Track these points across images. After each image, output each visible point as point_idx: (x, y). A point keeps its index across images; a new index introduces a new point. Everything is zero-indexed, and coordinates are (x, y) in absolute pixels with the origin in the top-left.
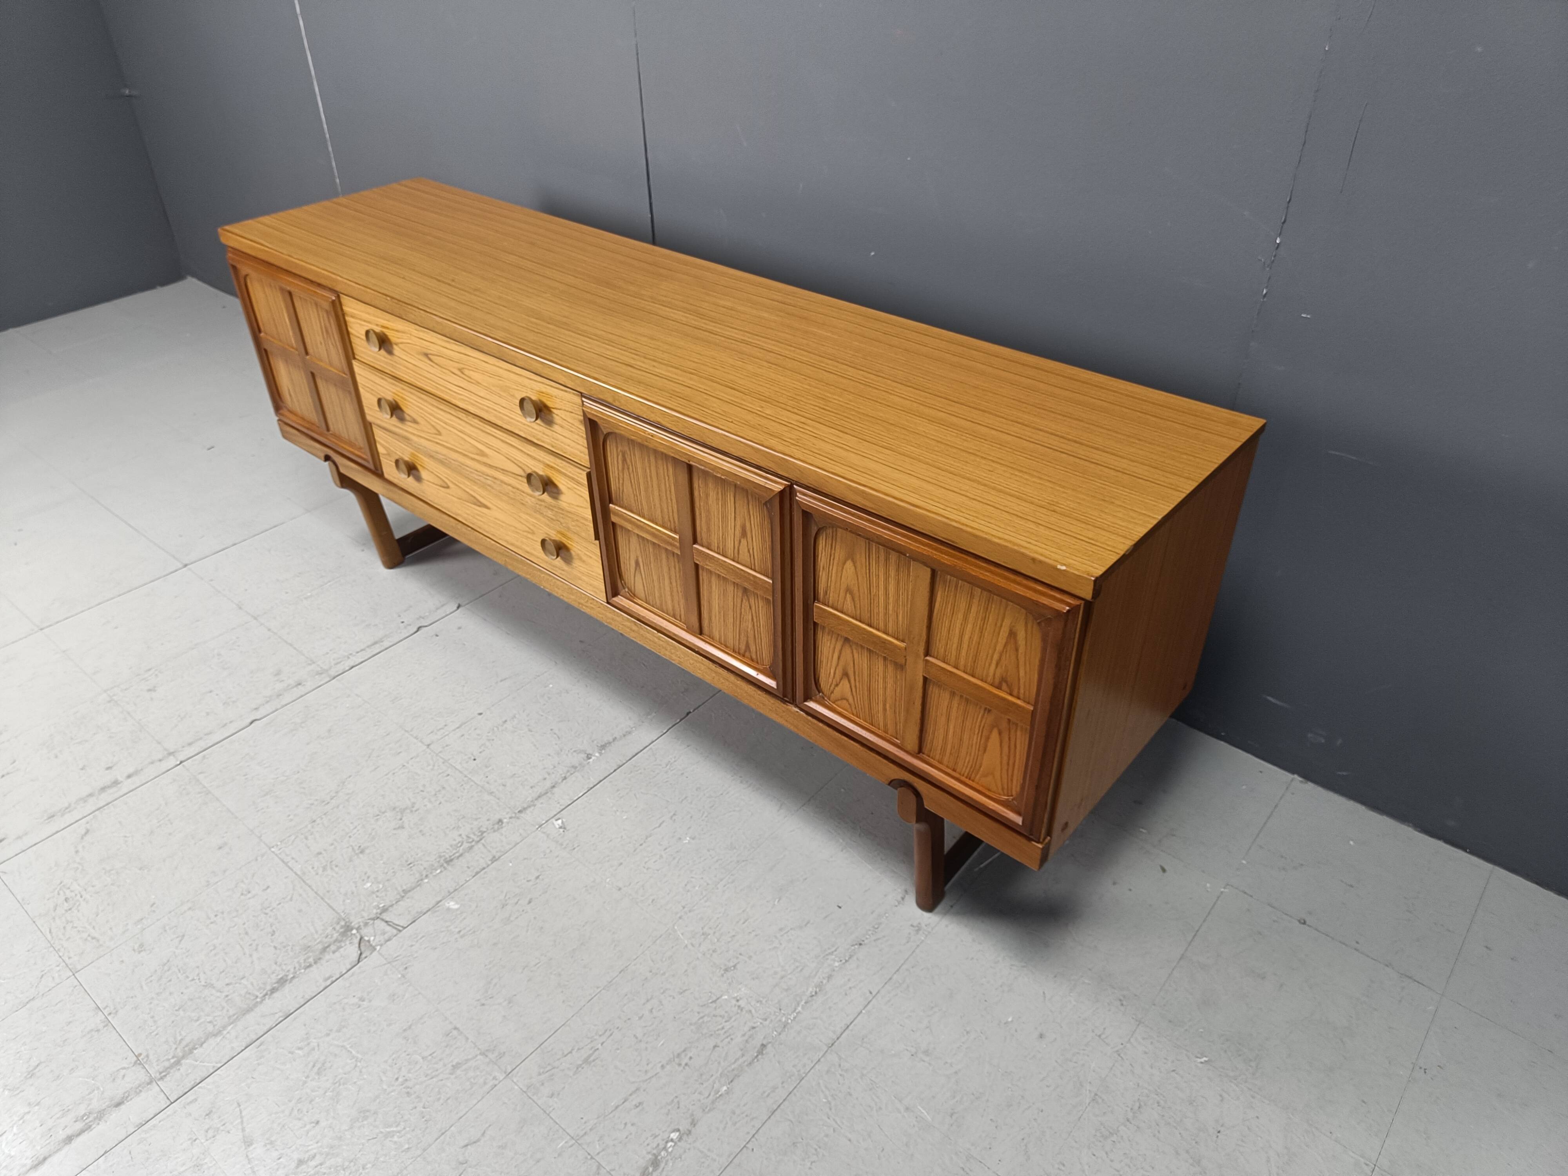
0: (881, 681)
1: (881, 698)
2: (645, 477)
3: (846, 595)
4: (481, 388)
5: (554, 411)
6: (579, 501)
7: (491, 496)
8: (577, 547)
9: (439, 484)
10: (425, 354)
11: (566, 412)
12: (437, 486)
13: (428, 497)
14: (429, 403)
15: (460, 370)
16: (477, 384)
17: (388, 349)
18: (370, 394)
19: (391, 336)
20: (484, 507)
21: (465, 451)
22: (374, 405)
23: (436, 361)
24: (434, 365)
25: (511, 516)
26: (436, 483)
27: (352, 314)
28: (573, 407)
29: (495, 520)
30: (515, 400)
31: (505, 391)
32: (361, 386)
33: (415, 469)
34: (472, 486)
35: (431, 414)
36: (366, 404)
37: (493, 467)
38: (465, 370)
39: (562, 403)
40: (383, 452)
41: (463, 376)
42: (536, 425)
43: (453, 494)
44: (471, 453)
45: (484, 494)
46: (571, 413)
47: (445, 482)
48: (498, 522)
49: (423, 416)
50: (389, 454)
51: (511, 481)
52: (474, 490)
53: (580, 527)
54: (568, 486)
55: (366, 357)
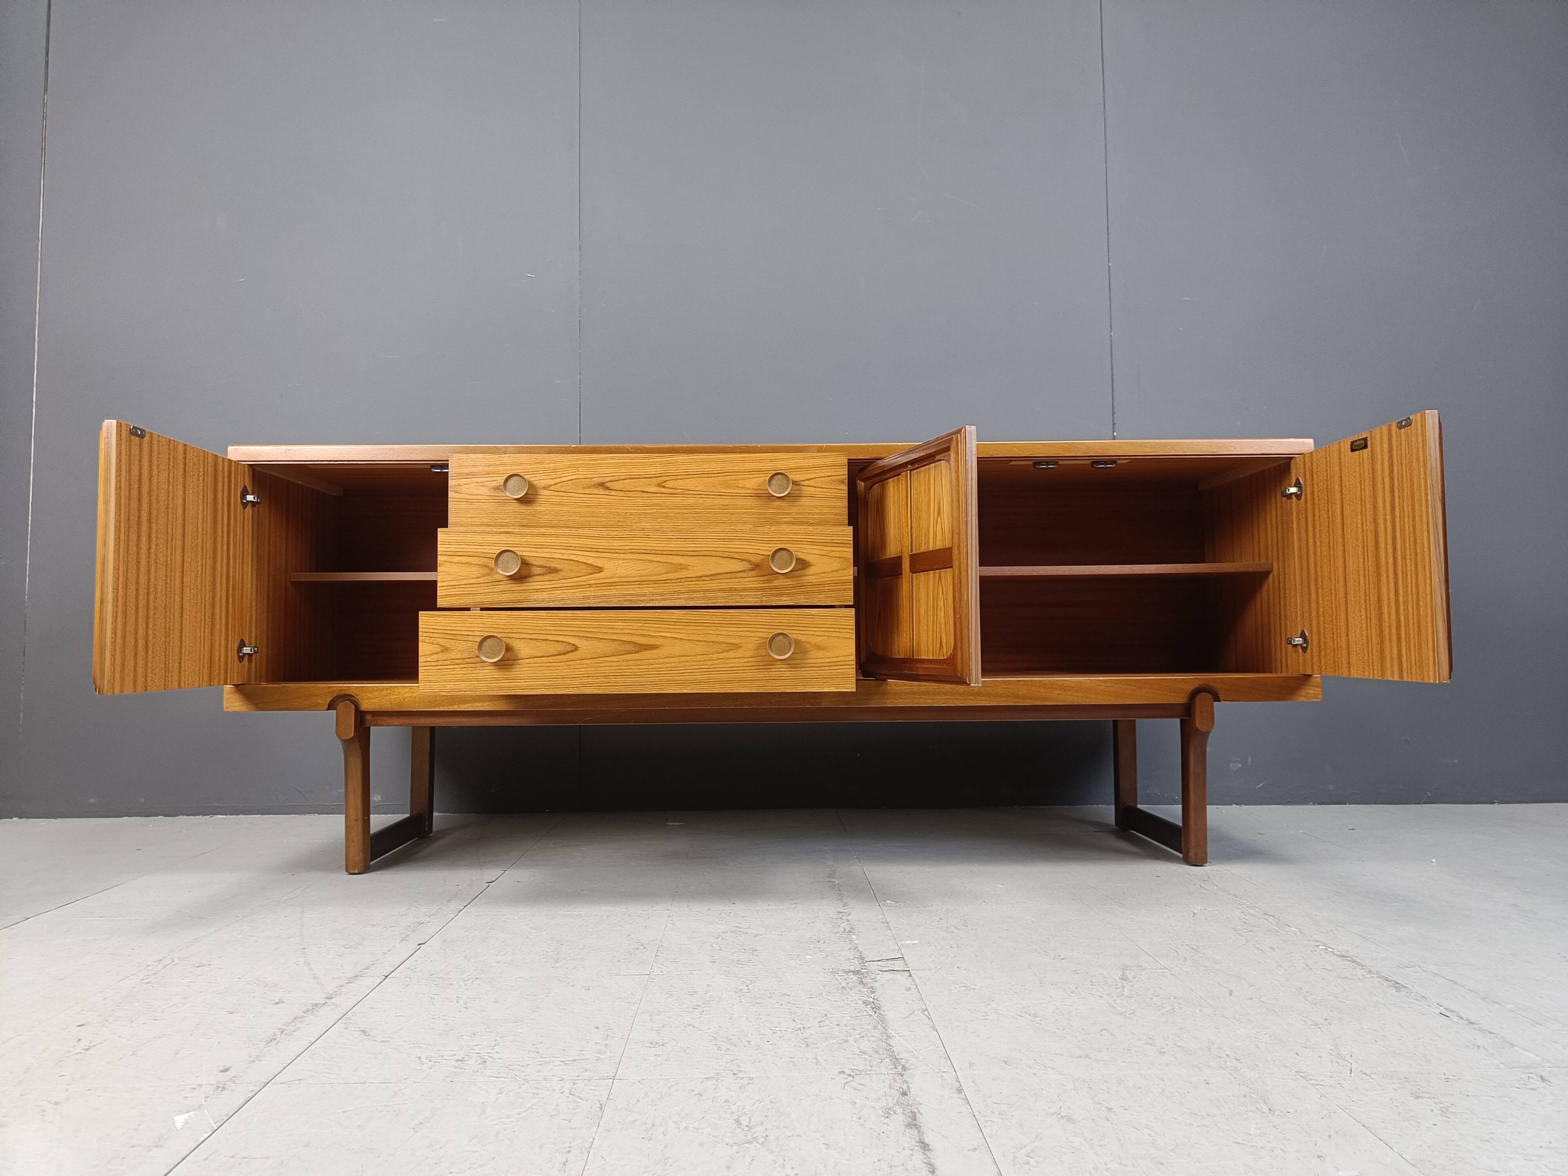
4: (690, 496)
5: (804, 483)
6: (836, 565)
7: (666, 626)
8: (816, 633)
9: (555, 653)
10: (599, 485)
11: (822, 479)
12: (550, 658)
13: (523, 684)
14: (588, 537)
15: (659, 485)
16: (686, 492)
17: (531, 496)
18: (464, 565)
19: (539, 481)
20: (646, 650)
21: (644, 576)
22: (466, 577)
23: (616, 488)
24: (614, 493)
25: (699, 641)
26: (548, 654)
27: (467, 474)
28: (833, 470)
29: (666, 660)
30: (745, 491)
31: (730, 487)
32: (445, 561)
33: (509, 649)
34: (630, 627)
35: (589, 550)
36: (448, 582)
37: (693, 579)
38: (668, 482)
39: (818, 471)
40: (431, 652)
41: (663, 490)
42: (773, 508)
43: (584, 656)
44: (656, 575)
45: (653, 629)
46: (829, 476)
47: (569, 644)
48: (671, 660)
49: (572, 557)
50: (445, 650)
51: (725, 584)
52: (633, 631)
53: (831, 597)
54: (822, 552)
55: (477, 521)
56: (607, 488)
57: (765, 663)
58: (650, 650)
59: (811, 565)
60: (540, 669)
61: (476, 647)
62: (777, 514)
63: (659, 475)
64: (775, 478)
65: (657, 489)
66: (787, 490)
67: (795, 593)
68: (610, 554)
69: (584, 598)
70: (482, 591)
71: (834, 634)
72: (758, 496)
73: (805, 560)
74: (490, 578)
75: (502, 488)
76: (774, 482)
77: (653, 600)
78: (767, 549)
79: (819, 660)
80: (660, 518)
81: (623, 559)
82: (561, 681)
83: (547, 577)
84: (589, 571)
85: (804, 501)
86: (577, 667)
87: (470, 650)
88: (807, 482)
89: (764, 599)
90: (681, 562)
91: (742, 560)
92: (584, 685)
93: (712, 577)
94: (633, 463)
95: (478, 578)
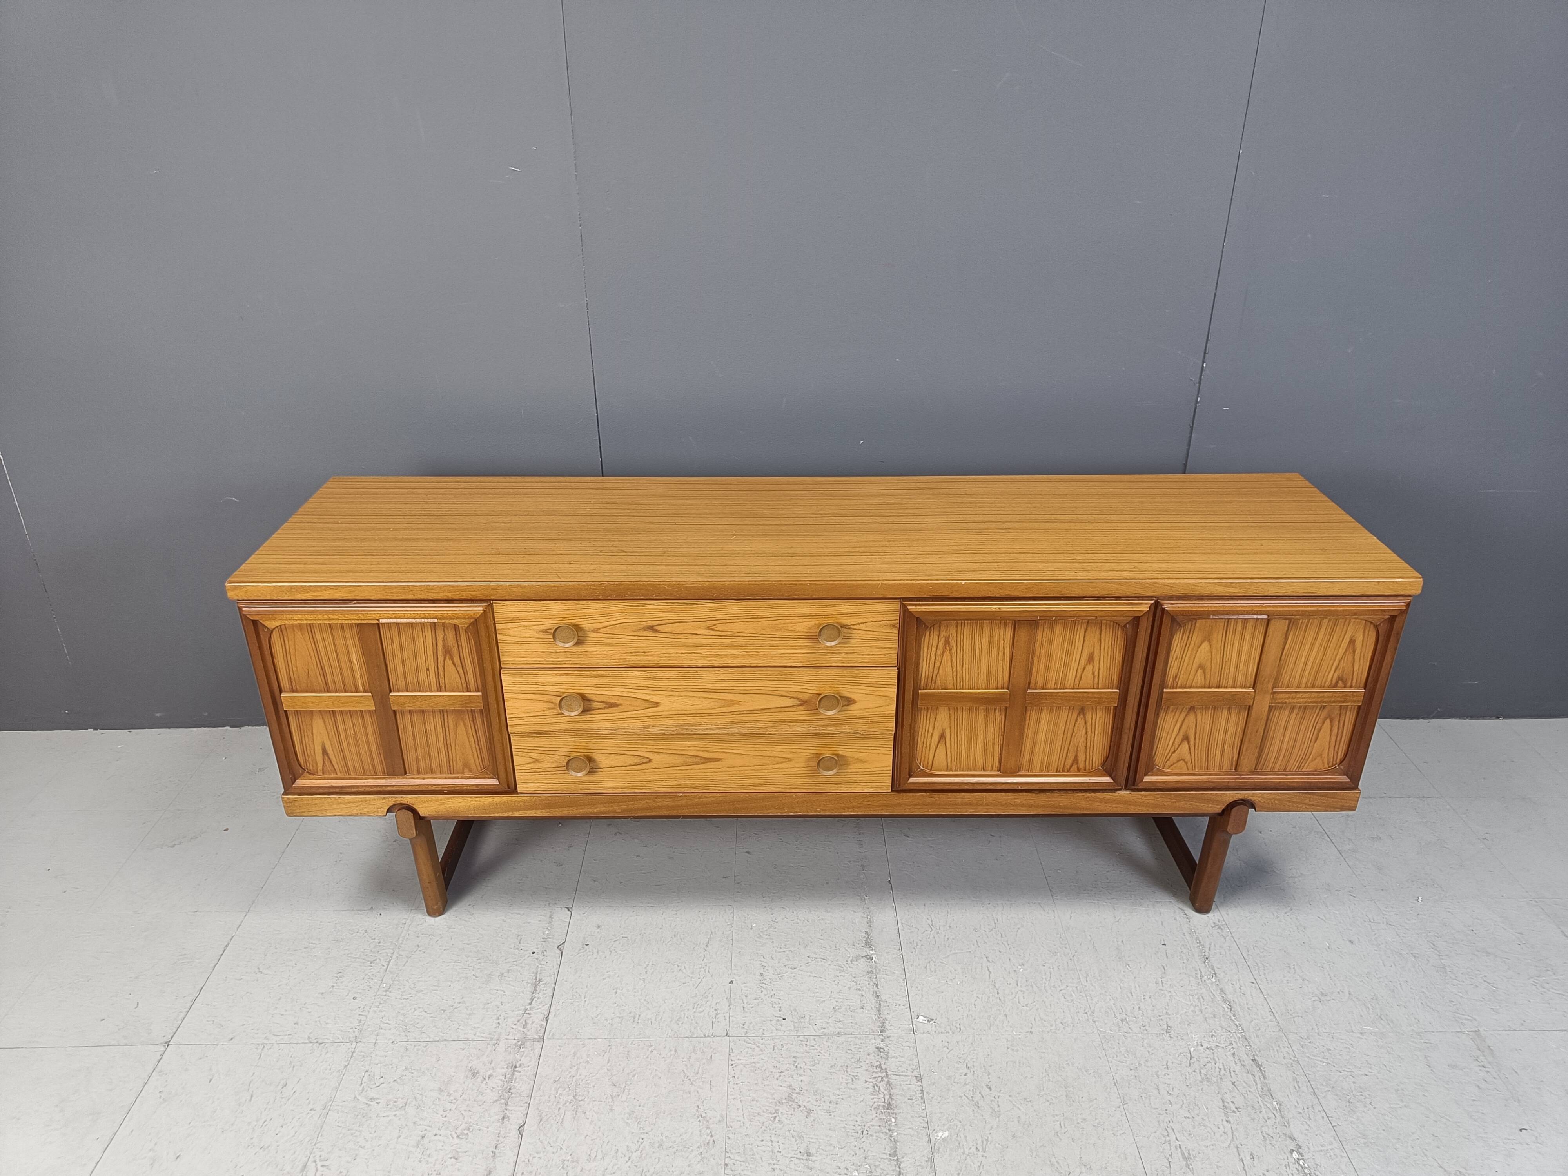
0: (1222, 729)
1: (1220, 742)
2: (973, 650)
3: (1197, 672)
4: (739, 639)
5: (855, 627)
6: (880, 702)
7: (728, 746)
8: (859, 750)
9: (632, 764)
10: (648, 628)
11: (873, 623)
12: (629, 767)
13: (606, 785)
14: (644, 678)
15: (708, 628)
16: (736, 634)
17: (580, 639)
18: (529, 701)
19: (587, 624)
20: (711, 762)
21: (700, 709)
22: (532, 709)
23: (666, 630)
24: (662, 635)
25: (757, 756)
26: (626, 765)
27: (513, 619)
28: (884, 616)
29: (728, 769)
30: (796, 634)
31: (780, 630)
32: (511, 698)
33: (593, 761)
34: (696, 746)
35: (646, 688)
36: (516, 715)
37: (745, 712)
38: (717, 626)
39: (870, 616)
40: (524, 764)
41: (712, 633)
42: (823, 650)
43: (657, 766)
44: (709, 709)
45: (717, 747)
46: (880, 621)
47: (644, 757)
48: (732, 769)
49: (630, 695)
50: (537, 761)
51: (775, 716)
52: (699, 748)
53: (874, 728)
54: (867, 692)
55: (529, 660)
56: (656, 631)
57: (813, 772)
58: (715, 762)
59: (856, 702)
60: (621, 775)
61: (565, 761)
62: (827, 655)
63: (709, 619)
65: (706, 632)
66: (837, 639)
67: (841, 724)
68: (665, 692)
69: (644, 727)
70: (549, 722)
71: (875, 751)
72: (808, 639)
73: (850, 697)
74: (555, 712)
76: (825, 631)
77: (707, 729)
78: (816, 688)
79: (861, 771)
81: (678, 696)
82: (639, 784)
83: (607, 711)
84: (648, 705)
85: (853, 643)
86: (651, 774)
87: (559, 761)
88: (858, 626)
89: (811, 728)
90: (732, 699)
91: (791, 697)
92: (658, 787)
93: (762, 710)
94: (682, 608)
95: (544, 711)
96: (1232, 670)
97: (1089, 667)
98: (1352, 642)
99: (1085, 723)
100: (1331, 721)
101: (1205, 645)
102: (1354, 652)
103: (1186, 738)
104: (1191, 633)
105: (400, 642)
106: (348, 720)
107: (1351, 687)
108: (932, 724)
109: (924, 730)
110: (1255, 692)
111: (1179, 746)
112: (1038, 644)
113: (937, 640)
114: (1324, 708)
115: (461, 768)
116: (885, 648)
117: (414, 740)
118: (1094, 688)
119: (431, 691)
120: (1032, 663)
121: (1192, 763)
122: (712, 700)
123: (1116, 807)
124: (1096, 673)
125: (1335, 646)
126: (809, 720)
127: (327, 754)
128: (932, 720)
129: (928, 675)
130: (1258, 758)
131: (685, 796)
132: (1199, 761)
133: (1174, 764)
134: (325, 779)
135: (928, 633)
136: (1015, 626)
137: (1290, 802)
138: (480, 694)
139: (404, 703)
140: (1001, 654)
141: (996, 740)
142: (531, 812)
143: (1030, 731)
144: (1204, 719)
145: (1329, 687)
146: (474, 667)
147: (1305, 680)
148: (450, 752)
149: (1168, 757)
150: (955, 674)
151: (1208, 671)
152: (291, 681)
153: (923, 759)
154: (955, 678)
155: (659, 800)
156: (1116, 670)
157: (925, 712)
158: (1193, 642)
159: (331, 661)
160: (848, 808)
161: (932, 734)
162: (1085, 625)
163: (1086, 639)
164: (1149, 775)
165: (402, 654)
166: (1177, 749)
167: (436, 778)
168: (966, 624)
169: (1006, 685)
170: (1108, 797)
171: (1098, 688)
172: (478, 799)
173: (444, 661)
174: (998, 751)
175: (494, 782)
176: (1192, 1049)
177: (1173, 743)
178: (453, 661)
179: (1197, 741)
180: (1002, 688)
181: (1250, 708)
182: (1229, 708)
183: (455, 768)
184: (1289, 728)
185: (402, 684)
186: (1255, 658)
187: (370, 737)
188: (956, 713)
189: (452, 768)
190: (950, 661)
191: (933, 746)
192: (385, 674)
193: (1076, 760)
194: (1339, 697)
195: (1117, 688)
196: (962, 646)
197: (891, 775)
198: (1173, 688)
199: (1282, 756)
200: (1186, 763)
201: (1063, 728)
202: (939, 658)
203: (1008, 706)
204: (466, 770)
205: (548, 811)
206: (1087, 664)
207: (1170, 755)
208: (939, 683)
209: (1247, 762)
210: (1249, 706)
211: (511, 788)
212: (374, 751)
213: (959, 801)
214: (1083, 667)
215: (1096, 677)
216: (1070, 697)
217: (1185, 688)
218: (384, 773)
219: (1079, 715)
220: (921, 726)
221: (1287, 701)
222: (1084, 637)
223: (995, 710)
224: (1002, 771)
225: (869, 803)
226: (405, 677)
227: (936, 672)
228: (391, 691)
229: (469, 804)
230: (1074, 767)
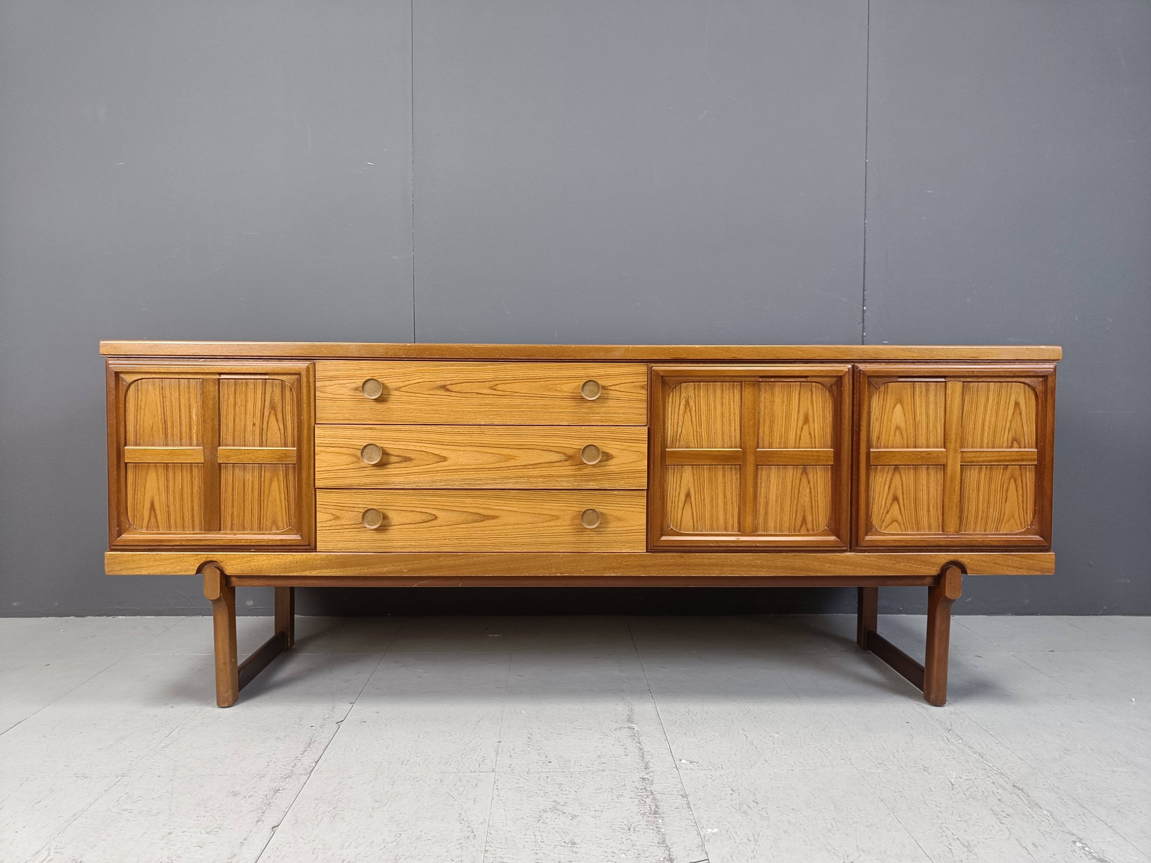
0: (925, 488)
1: (925, 503)
2: (709, 410)
3: (895, 432)
4: (516, 397)
5: (611, 388)
6: (634, 457)
7: (504, 502)
8: (617, 508)
9: (420, 521)
10: (441, 387)
11: (626, 384)
12: (416, 525)
13: (395, 544)
14: (436, 433)
15: (491, 388)
16: (513, 394)
17: (384, 396)
18: (337, 454)
19: (392, 383)
20: (489, 519)
21: (481, 464)
22: (338, 464)
23: (456, 389)
24: (453, 394)
25: (528, 513)
26: (415, 522)
27: (331, 377)
28: (635, 377)
29: (503, 527)
30: (562, 394)
31: (550, 390)
32: (321, 451)
33: (385, 517)
34: (477, 502)
35: (436, 443)
36: (324, 468)
37: (519, 467)
38: (499, 386)
39: (623, 378)
40: (326, 520)
41: (494, 392)
42: (586, 408)
43: (442, 524)
44: (489, 464)
45: (494, 504)
46: (632, 383)
47: (431, 514)
48: (508, 527)
49: (423, 449)
50: (337, 518)
51: (546, 472)
52: (479, 506)
53: (629, 483)
54: (623, 448)
55: (340, 416)
56: (448, 390)
57: (578, 530)
58: (492, 519)
59: (614, 457)
60: (409, 532)
61: (361, 516)
62: (588, 413)
63: (491, 380)
64: (588, 384)
65: (489, 391)
66: (597, 394)
67: (601, 479)
68: (453, 447)
69: (433, 481)
70: (351, 475)
71: (630, 509)
72: (573, 398)
73: (609, 453)
74: (358, 465)
75: (361, 389)
76: (587, 387)
77: (487, 484)
78: (579, 444)
79: (619, 529)
80: (492, 415)
81: (464, 451)
82: (425, 542)
83: (403, 465)
84: (436, 460)
85: (611, 403)
86: (436, 532)
87: (356, 518)
88: (614, 387)
89: (576, 483)
90: (510, 454)
91: (559, 453)
92: (442, 545)
93: (534, 465)
94: (469, 369)
95: (348, 465)
96: (924, 431)
97: (806, 427)
98: (1017, 404)
99: (809, 482)
100: (1015, 481)
101: (898, 407)
102: (1021, 414)
103: (895, 499)
104: (886, 395)
105: (235, 398)
106: (179, 474)
107: (1025, 447)
108: (678, 482)
109: (672, 489)
110: (947, 450)
111: (891, 505)
112: (762, 405)
113: (679, 401)
114: (1006, 468)
115: (270, 525)
116: (636, 408)
117: (233, 496)
118: (812, 448)
119: (254, 446)
120: (759, 424)
121: (904, 524)
122: (492, 455)
123: (845, 569)
124: (812, 433)
125: (1004, 408)
126: (574, 476)
127: (154, 510)
128: (679, 478)
129: (673, 435)
130: (961, 518)
131: (466, 555)
132: (910, 523)
133: (889, 525)
134: (148, 534)
135: (671, 395)
136: (741, 388)
137: (995, 563)
138: (295, 449)
139: (230, 456)
140: (732, 415)
141: (734, 498)
142: (327, 571)
143: (763, 490)
144: (907, 477)
145: (1007, 448)
146: (293, 423)
147: (985, 441)
148: (262, 508)
149: (883, 518)
150: (695, 433)
151: (904, 432)
152: (136, 435)
153: (672, 518)
154: (695, 438)
155: (442, 559)
156: (829, 430)
157: (672, 471)
158: (888, 404)
159: (174, 415)
160: (609, 569)
161: (679, 493)
162: (799, 387)
163: (802, 400)
164: (869, 535)
165: (235, 409)
166: (890, 509)
167: (247, 534)
168: (702, 386)
169: (738, 444)
170: (836, 558)
171: (815, 448)
172: (280, 557)
173: (269, 417)
174: (736, 510)
175: (297, 537)
176: (952, 780)
177: (886, 503)
178: (276, 416)
179: (905, 502)
180: (736, 447)
181: (944, 466)
182: (928, 469)
183: (264, 526)
184: (982, 488)
185: (230, 440)
186: (940, 420)
187: (194, 491)
188: (698, 471)
189: (261, 525)
190: (690, 421)
191: (681, 505)
192: (217, 427)
193: (804, 521)
194: (1016, 456)
195: (831, 448)
196: (700, 407)
197: (645, 534)
198: (878, 448)
199: (980, 517)
200: (899, 524)
201: (790, 487)
202: (681, 417)
203: (742, 463)
204: (274, 527)
205: (342, 570)
206: (804, 425)
207: (884, 515)
208: (682, 443)
209: (952, 524)
210: (944, 465)
211: (310, 546)
212: (196, 508)
213: (706, 561)
214: (801, 428)
215: (813, 437)
216: (793, 454)
217: (888, 448)
218: (201, 530)
219: (802, 474)
220: (669, 485)
221: (974, 459)
222: (799, 399)
223: (731, 468)
224: (741, 530)
225: (627, 563)
226: (234, 432)
227: (679, 431)
228: (219, 446)
229: (272, 562)
230: (804, 527)
